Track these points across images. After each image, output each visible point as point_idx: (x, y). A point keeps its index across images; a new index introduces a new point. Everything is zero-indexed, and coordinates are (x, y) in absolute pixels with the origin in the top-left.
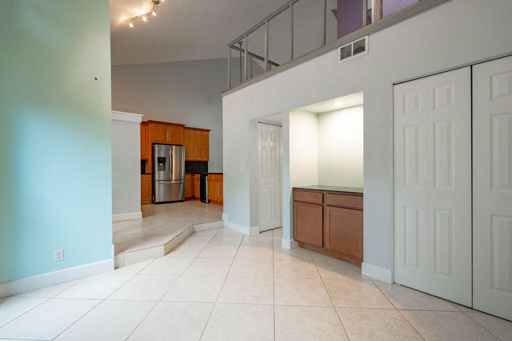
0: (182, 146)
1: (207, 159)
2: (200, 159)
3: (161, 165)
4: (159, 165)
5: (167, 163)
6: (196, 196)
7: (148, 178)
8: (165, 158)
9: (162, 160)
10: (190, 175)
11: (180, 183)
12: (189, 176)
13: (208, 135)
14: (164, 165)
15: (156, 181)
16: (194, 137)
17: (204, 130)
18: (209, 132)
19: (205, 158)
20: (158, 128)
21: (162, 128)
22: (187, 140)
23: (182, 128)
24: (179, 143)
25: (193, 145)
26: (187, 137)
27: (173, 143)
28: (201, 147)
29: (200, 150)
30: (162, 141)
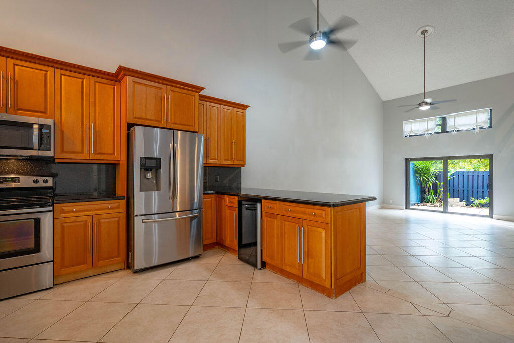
0: (197, 132)
1: (241, 163)
2: (229, 162)
3: (149, 175)
4: (143, 178)
5: (163, 171)
6: (228, 242)
7: (118, 208)
8: (158, 160)
9: (152, 165)
10: (213, 196)
11: (192, 219)
12: (211, 199)
13: (244, 116)
14: (157, 176)
15: (136, 216)
16: (220, 118)
17: (237, 107)
18: (245, 110)
19: (238, 160)
20: (144, 88)
21: (153, 90)
22: (205, 123)
23: (197, 95)
24: (189, 126)
25: (218, 133)
26: (205, 117)
27: (178, 124)
28: (231, 138)
29: (230, 144)
30: (152, 118)
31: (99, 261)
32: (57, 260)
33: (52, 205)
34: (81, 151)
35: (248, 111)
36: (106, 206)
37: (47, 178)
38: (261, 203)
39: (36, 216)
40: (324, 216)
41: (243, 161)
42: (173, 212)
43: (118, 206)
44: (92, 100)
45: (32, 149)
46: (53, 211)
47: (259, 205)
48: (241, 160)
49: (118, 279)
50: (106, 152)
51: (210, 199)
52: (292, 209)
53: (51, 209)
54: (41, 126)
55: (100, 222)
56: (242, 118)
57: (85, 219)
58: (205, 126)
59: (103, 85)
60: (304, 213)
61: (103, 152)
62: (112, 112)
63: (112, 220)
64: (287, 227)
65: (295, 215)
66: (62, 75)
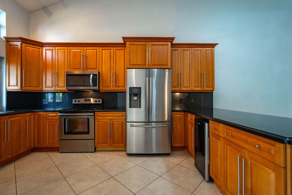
0: (170, 69)
1: (211, 89)
2: (199, 89)
3: (135, 98)
6: (190, 149)
8: (140, 89)
10: (182, 113)
13: (213, 54)
15: (128, 122)
16: (191, 57)
17: (206, 46)
18: (214, 47)
19: (207, 87)
20: (135, 47)
21: (141, 47)
22: (179, 62)
23: (169, 44)
24: (164, 65)
25: (189, 68)
26: (179, 59)
27: (157, 65)
28: (201, 71)
29: (200, 75)
30: (140, 64)
31: (113, 144)
32: (96, 139)
33: (94, 112)
34: (109, 86)
35: (216, 48)
36: (116, 115)
37: (100, 100)
38: (208, 122)
39: (88, 117)
40: (273, 153)
41: (212, 87)
42: (149, 122)
43: (122, 115)
44: (115, 59)
45: (90, 86)
46: (94, 115)
47: (206, 124)
48: (210, 87)
49: (119, 156)
50: (121, 86)
51: (180, 115)
52: (234, 134)
53: (92, 114)
54: (94, 75)
55: (114, 123)
56: (211, 54)
57: (107, 120)
58: (179, 65)
59: (119, 50)
60: (246, 142)
61: (119, 86)
62: (123, 64)
63: (119, 123)
64: (229, 152)
65: (236, 141)
66: (102, 49)
